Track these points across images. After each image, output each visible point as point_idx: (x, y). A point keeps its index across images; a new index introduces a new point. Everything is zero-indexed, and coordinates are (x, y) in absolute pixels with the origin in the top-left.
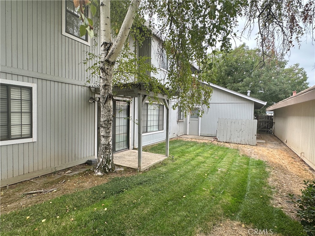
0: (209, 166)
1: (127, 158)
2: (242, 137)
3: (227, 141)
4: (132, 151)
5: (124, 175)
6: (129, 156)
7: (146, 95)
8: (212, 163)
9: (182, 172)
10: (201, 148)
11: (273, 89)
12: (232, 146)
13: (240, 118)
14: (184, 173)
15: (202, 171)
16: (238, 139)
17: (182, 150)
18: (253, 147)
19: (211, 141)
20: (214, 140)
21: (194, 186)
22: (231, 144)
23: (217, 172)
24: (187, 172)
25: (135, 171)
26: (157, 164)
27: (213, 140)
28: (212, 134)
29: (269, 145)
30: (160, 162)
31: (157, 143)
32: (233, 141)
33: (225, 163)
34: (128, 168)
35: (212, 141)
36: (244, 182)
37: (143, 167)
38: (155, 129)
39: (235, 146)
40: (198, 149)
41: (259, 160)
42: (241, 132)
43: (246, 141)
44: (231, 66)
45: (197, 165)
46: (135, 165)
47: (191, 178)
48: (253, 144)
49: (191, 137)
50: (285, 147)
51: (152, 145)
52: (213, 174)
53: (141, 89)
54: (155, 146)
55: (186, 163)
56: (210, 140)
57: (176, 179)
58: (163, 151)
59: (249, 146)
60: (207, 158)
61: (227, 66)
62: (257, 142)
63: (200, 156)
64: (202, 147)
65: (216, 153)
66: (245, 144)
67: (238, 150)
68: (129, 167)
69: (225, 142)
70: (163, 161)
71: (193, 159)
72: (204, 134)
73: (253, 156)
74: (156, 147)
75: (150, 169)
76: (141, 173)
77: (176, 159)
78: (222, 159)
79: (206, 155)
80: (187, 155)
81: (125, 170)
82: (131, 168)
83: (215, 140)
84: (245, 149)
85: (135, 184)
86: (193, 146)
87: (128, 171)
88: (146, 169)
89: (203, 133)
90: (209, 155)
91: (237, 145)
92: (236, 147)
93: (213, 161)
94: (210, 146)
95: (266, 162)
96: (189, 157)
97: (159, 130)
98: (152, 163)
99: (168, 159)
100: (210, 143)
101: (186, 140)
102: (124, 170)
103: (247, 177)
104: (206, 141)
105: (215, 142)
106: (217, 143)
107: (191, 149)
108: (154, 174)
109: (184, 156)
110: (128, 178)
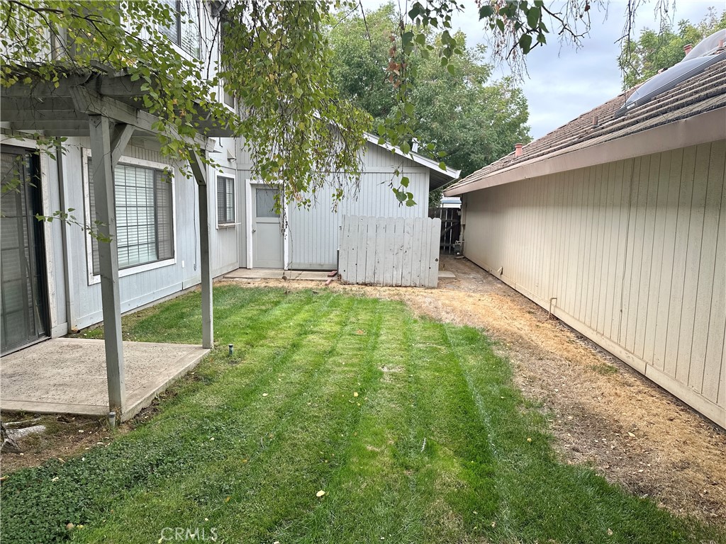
0: (350, 362)
1: (48, 374)
2: (405, 266)
3: (367, 281)
4: (65, 343)
5: (54, 454)
6: (57, 364)
7: (125, 124)
8: (355, 352)
9: (280, 400)
10: (307, 307)
11: (460, 140)
12: (383, 294)
13: (399, 216)
14: (287, 400)
15: (340, 385)
16: (395, 273)
17: (250, 318)
18: (433, 291)
19: (324, 283)
20: (332, 280)
21: (335, 443)
22: (378, 288)
23: (381, 380)
24: (293, 397)
25: (99, 425)
26: (178, 382)
27: (330, 279)
28: (323, 262)
29: (464, 284)
30: (189, 374)
31: (155, 303)
32: (381, 280)
33: (388, 345)
34: (65, 417)
35: (327, 282)
36: (467, 399)
37: (131, 403)
38: (146, 254)
39: (392, 293)
40: (298, 311)
41: (466, 327)
42: (401, 253)
43: (415, 276)
44: (359, 65)
45: (317, 365)
46: (92, 401)
47: (316, 417)
48: (430, 285)
49: (262, 273)
50: (499, 286)
51: (136, 311)
52: (375, 386)
53: (102, 96)
54: (151, 314)
55: (280, 361)
56: (320, 281)
57: (266, 427)
58: (185, 331)
59: (421, 289)
60: (335, 336)
61: (348, 64)
62: (440, 279)
63: (313, 333)
64: (307, 304)
65: (353, 319)
66: (412, 285)
67: (401, 302)
68: (69, 415)
69: (361, 282)
70: (198, 366)
71: (295, 346)
72: (299, 264)
73: (447, 319)
74: (157, 317)
75: (155, 406)
76: (125, 430)
77: (241, 355)
78: (377, 335)
79: (326, 326)
80: (272, 333)
81: (52, 432)
82: (78, 416)
83: (334, 278)
84: (419, 299)
85: (116, 484)
86: (279, 302)
87: (68, 433)
88: (140, 408)
89: (298, 261)
90: (337, 328)
91: (394, 289)
92: (394, 295)
93: (357, 346)
94: (328, 297)
95: (483, 330)
96: (280, 343)
97: (159, 259)
98: (161, 381)
99: (214, 359)
100: (324, 290)
101: (252, 286)
102: (48, 432)
103: (465, 383)
104: (311, 285)
105: (334, 284)
106: (342, 286)
107: (277, 312)
108: (180, 427)
109: (265, 338)
110: (77, 463)
